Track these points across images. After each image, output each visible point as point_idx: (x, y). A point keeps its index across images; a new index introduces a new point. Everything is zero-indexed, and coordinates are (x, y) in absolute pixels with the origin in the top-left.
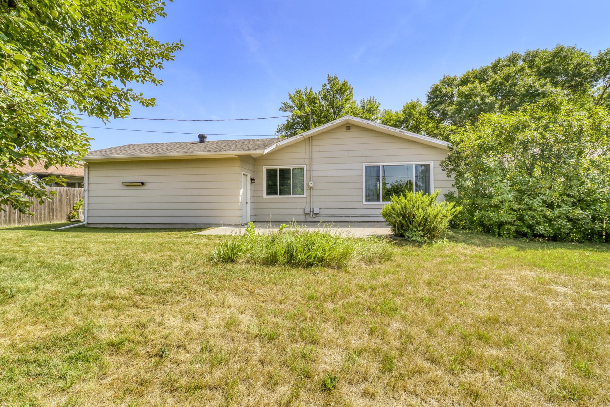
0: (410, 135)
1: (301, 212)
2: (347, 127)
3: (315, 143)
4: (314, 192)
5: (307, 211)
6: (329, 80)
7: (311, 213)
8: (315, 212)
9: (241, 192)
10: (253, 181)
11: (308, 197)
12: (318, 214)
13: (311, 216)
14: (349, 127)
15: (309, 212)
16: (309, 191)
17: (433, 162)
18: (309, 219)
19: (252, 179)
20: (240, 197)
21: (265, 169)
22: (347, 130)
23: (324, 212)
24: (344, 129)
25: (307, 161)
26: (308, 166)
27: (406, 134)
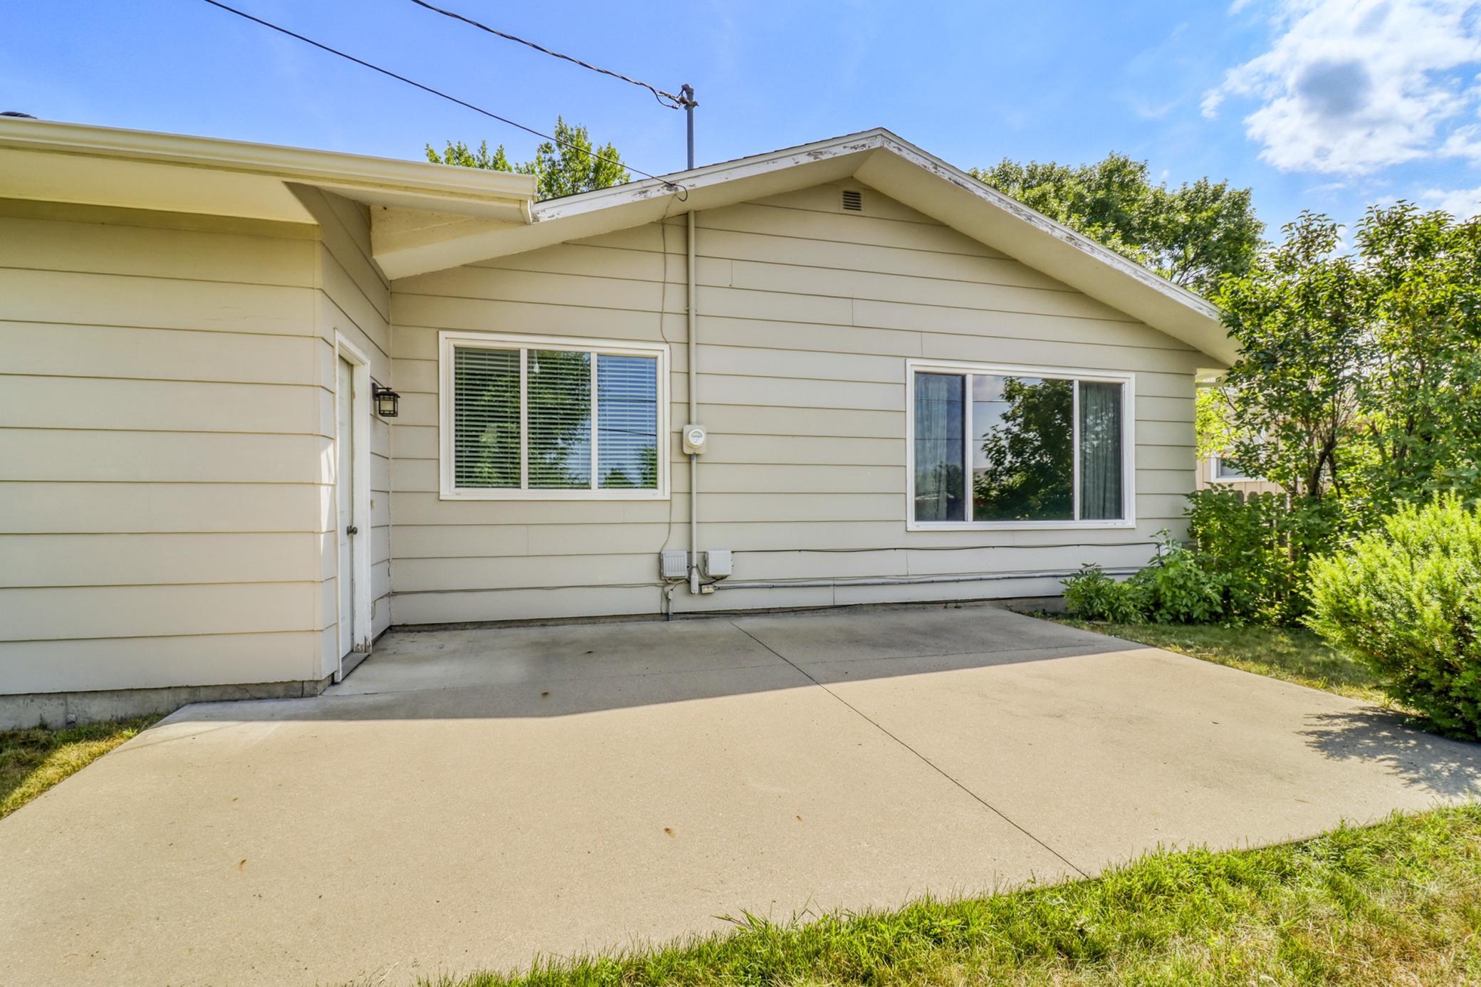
0: (1101, 258)
1: (644, 570)
2: (847, 194)
3: (707, 244)
4: (705, 477)
5: (676, 566)
6: (560, 133)
7: (696, 578)
8: (713, 571)
9: (329, 460)
10: (387, 406)
11: (680, 502)
12: (723, 578)
13: (695, 588)
14: (856, 196)
15: (685, 574)
16: (681, 469)
17: (1133, 375)
18: (681, 603)
19: (382, 395)
20: (325, 493)
21: (447, 343)
22: (847, 207)
23: (753, 569)
24: (836, 203)
25: (674, 327)
26: (680, 351)
27: (1086, 250)
